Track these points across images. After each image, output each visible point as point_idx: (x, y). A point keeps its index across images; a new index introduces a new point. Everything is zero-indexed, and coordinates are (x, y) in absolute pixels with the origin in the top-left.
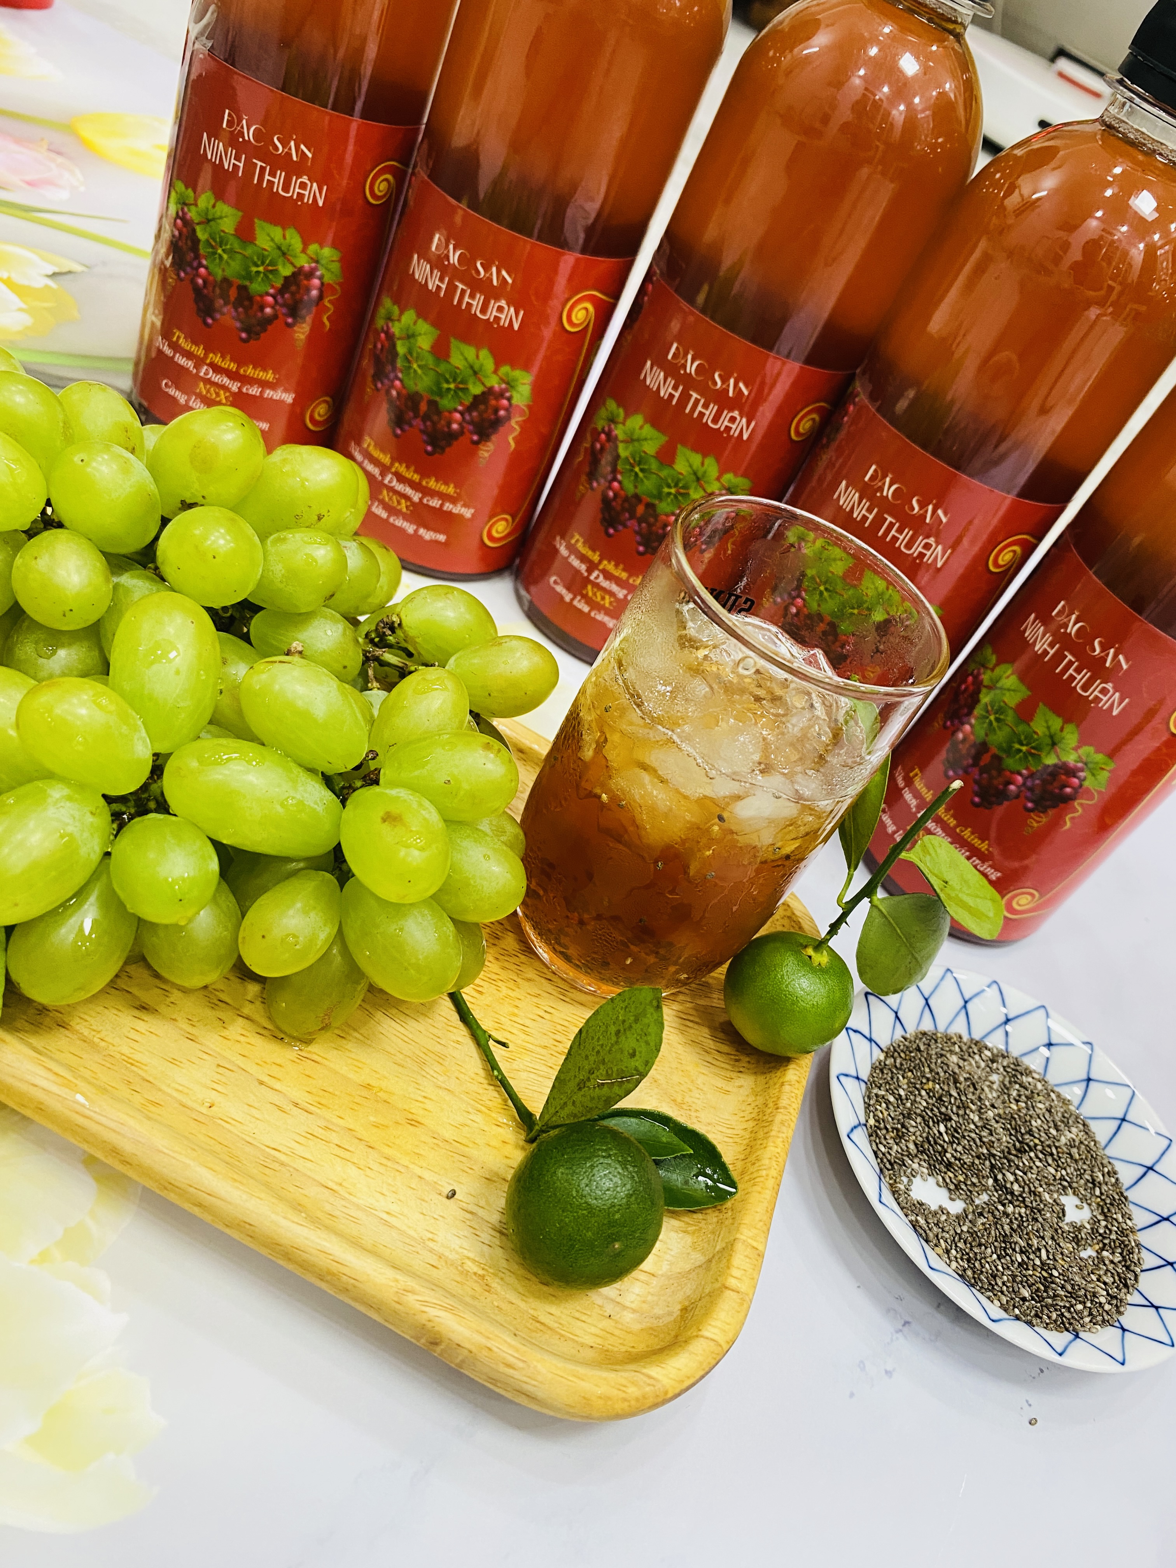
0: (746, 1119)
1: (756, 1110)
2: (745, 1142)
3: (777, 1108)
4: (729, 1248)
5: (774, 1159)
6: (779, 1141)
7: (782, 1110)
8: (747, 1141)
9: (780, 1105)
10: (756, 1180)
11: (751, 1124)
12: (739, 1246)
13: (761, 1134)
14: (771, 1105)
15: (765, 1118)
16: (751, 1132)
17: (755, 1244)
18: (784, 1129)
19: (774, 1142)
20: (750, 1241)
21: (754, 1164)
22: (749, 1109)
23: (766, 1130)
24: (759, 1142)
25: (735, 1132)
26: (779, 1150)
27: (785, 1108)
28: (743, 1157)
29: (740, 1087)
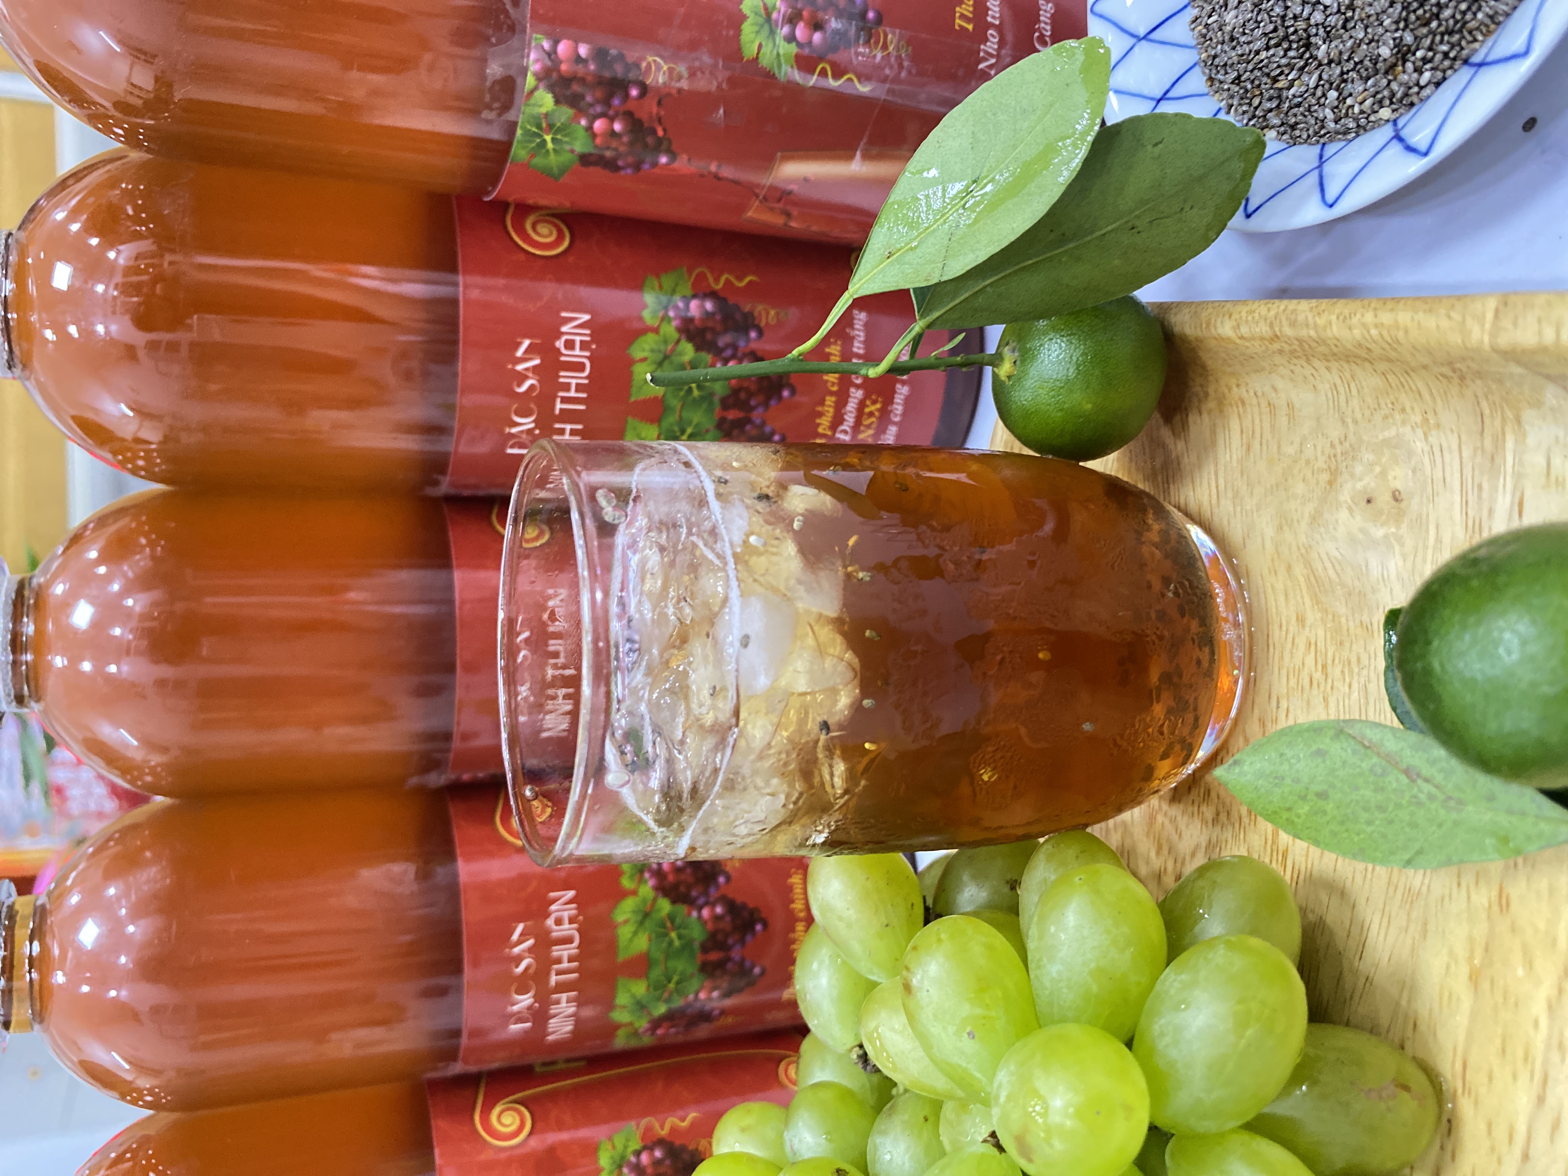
0: (1314, 372)
1: (1295, 361)
2: (1346, 366)
3: (1276, 336)
4: (1513, 355)
5: (1348, 321)
6: (1321, 321)
7: (1277, 329)
8: (1342, 363)
9: (1270, 333)
10: (1389, 339)
11: (1316, 363)
12: (1504, 341)
13: (1322, 349)
14: (1276, 346)
15: (1298, 349)
16: (1328, 361)
17: (1490, 316)
18: (1301, 318)
19: (1325, 328)
20: (1488, 326)
21: (1368, 349)
22: (1298, 369)
23: (1314, 344)
24: (1335, 350)
25: (1338, 382)
26: (1334, 317)
27: (1271, 325)
28: (1367, 364)
29: (1275, 389)
